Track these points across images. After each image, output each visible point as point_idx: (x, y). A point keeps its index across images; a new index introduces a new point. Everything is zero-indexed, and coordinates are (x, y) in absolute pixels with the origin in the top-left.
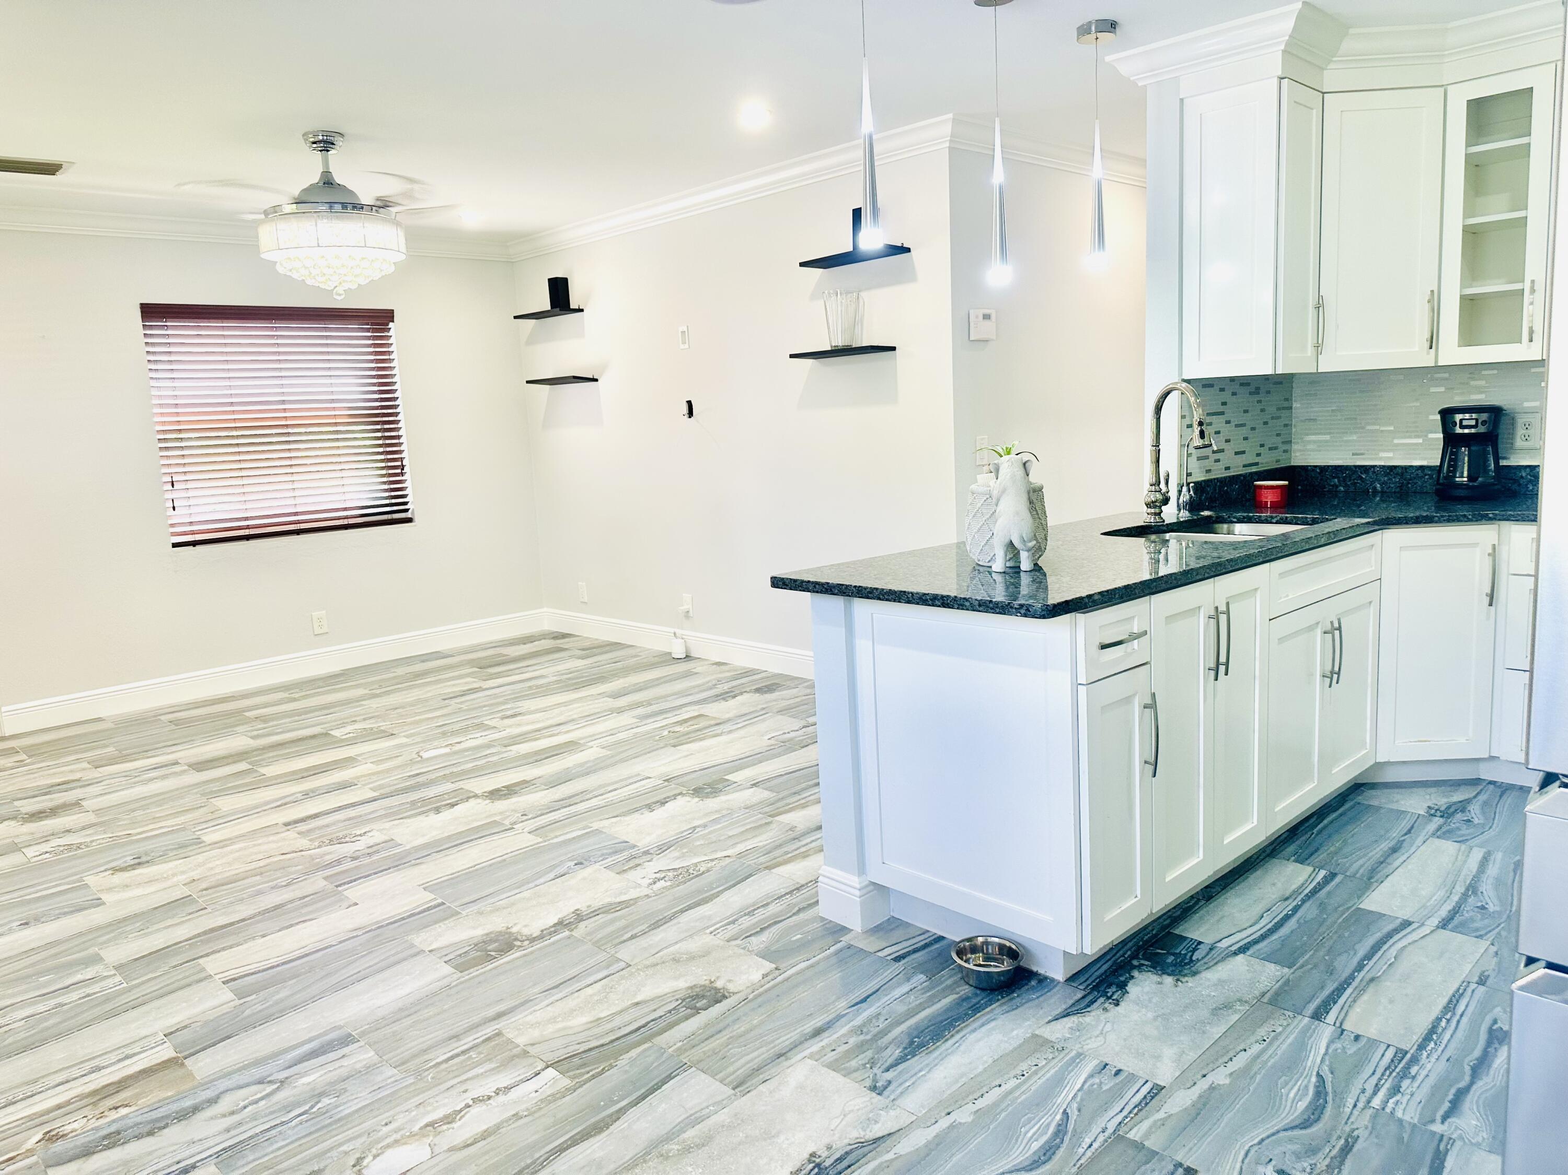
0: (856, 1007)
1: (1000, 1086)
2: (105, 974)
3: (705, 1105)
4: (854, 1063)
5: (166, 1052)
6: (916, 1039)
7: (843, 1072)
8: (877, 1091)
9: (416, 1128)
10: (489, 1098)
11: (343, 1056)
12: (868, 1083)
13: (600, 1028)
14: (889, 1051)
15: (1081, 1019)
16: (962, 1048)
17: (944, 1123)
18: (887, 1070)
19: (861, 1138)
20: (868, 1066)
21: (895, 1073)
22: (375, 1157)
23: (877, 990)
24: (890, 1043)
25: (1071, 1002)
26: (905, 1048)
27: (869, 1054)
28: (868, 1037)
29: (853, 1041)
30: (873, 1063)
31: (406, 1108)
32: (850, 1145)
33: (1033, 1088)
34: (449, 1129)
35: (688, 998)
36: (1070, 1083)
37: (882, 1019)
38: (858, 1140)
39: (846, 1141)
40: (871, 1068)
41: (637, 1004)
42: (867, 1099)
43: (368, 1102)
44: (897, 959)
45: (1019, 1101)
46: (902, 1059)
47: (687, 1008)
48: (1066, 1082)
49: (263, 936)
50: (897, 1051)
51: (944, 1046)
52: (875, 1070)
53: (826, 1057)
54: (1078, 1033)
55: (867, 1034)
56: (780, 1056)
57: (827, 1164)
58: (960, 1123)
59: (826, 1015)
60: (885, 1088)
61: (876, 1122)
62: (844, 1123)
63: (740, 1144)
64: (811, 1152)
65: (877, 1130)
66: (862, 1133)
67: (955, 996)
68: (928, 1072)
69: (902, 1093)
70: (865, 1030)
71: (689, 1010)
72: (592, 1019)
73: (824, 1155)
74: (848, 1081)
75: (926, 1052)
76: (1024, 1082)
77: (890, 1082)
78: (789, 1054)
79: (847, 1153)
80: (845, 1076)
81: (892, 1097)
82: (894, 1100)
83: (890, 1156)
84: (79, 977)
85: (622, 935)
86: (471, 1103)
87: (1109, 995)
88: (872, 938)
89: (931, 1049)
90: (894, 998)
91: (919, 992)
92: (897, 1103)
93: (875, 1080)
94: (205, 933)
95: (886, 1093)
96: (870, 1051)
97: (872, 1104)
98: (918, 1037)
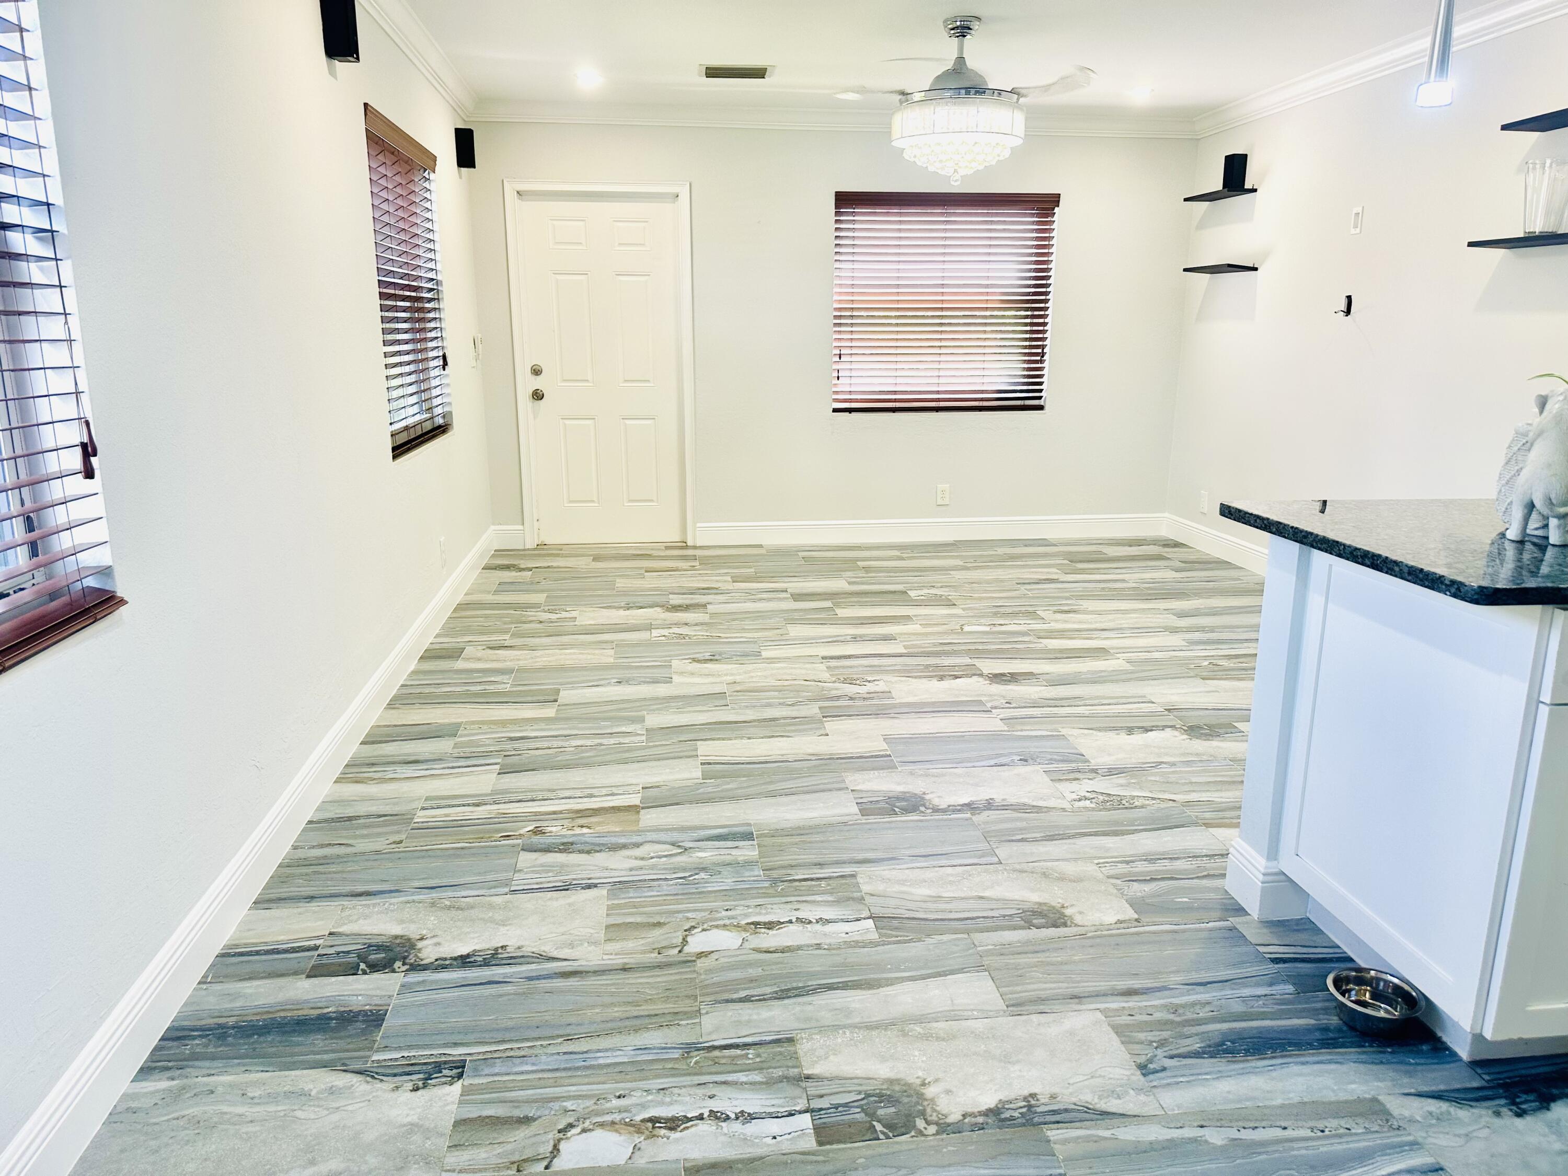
0: (1187, 987)
1: (1285, 1128)
2: (639, 732)
3: (972, 1007)
4: (1141, 1036)
5: (635, 800)
6: (1229, 1043)
7: (1123, 1039)
8: (1144, 1072)
9: (743, 922)
10: (810, 922)
11: (737, 847)
12: (1142, 1060)
13: (935, 905)
14: (1188, 1041)
15: (1452, 1110)
16: (1274, 1074)
17: (1188, 1133)
18: (1172, 1057)
19: (1091, 1104)
20: (1155, 1044)
21: (1179, 1064)
22: (704, 930)
23: (1227, 981)
24: (1197, 1035)
25: (1457, 1087)
26: (1210, 1046)
27: (1165, 1034)
28: (1178, 1019)
29: (1158, 1015)
30: (1162, 1044)
31: (748, 904)
32: (1075, 1104)
33: (1322, 1149)
34: (764, 933)
35: (1029, 911)
36: (1375, 1165)
37: (1208, 1008)
38: (1086, 1105)
39: (1074, 1100)
40: (1156, 1048)
41: (982, 898)
42: (1128, 1073)
43: (728, 888)
44: (1276, 961)
45: (1295, 1153)
46: (1197, 1055)
47: (1023, 920)
48: (1371, 1162)
49: (749, 738)
50: (1198, 1045)
51: (1256, 1063)
52: (1159, 1052)
53: (1118, 1018)
54: (1434, 1121)
55: (1180, 1015)
56: (1074, 997)
57: (1039, 1110)
58: (1206, 1141)
59: (1152, 981)
60: (1155, 1072)
61: (1119, 1097)
62: (1086, 1083)
63: (975, 1054)
64: (1032, 1092)
65: (1113, 1105)
66: (1096, 1100)
67: (1312, 1022)
68: (1213, 1079)
69: (1169, 1084)
70: (1181, 1011)
71: (1023, 922)
72: (934, 894)
73: (1043, 1101)
74: (1124, 1049)
75: (1230, 1059)
76: (1319, 1138)
77: (1164, 1069)
78: (1084, 1000)
79: (1066, 1110)
80: (1123, 1043)
81: (1155, 1083)
82: (1155, 1086)
83: (1107, 1134)
84: (624, 729)
85: (1013, 835)
86: (794, 920)
87: (1518, 1100)
88: (1265, 931)
89: (1237, 1059)
90: (1238, 995)
91: (1272, 1001)
92: (1155, 1090)
93: (1150, 1061)
94: (715, 723)
95: (1151, 1077)
96: (1169, 1033)
97: (1129, 1079)
98: (1233, 1042)
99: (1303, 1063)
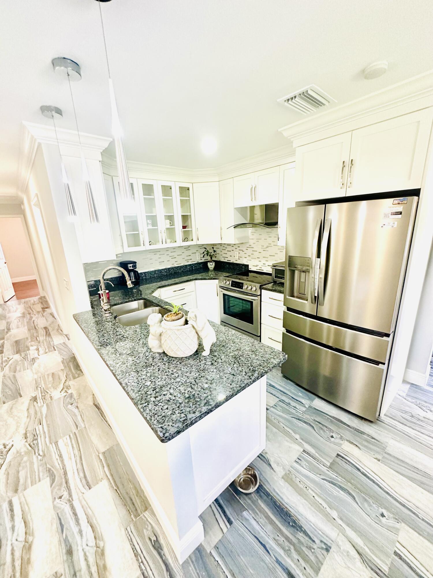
0: (269, 551)
1: (313, 496)
4: (312, 558)
6: (291, 524)
7: (320, 565)
8: (329, 548)
12: (325, 552)
14: (301, 539)
16: (294, 505)
17: (340, 522)
18: (314, 541)
20: (313, 550)
21: (314, 537)
23: (256, 537)
24: (295, 537)
25: (261, 461)
26: (297, 530)
27: (304, 549)
28: (292, 547)
29: (296, 556)
30: (310, 548)
33: (313, 486)
37: (277, 538)
38: (362, 563)
39: (365, 569)
40: (314, 549)
42: (335, 554)
44: (230, 522)
45: (320, 492)
46: (305, 533)
50: (300, 534)
51: (292, 512)
52: (315, 546)
53: (310, 573)
54: (280, 464)
55: (289, 547)
58: (338, 516)
59: (277, 570)
60: (325, 544)
65: (354, 553)
67: (259, 501)
68: (311, 522)
69: (327, 536)
70: (287, 548)
74: (325, 562)
75: (298, 520)
76: (308, 486)
77: (321, 541)
79: (372, 569)
80: (322, 564)
81: (331, 542)
82: (332, 541)
88: (210, 533)
89: (296, 519)
90: (262, 530)
91: (257, 516)
92: (333, 540)
93: (322, 548)
95: (329, 544)
96: (302, 548)
97: (338, 552)
98: (289, 523)
99: (282, 499)
